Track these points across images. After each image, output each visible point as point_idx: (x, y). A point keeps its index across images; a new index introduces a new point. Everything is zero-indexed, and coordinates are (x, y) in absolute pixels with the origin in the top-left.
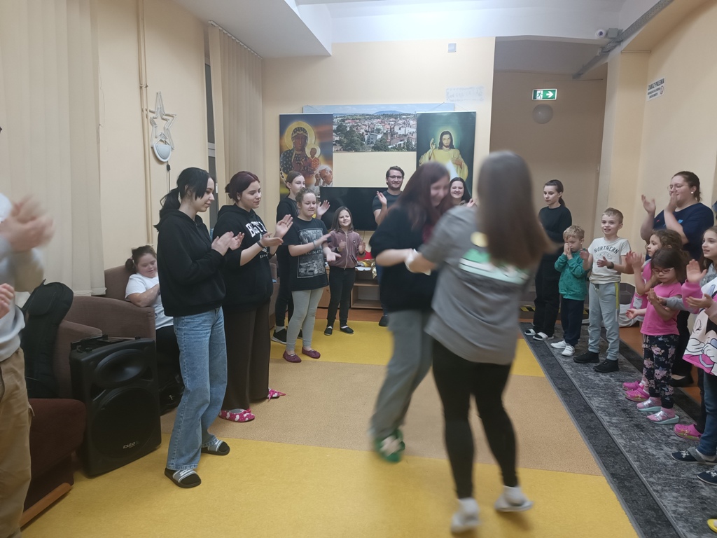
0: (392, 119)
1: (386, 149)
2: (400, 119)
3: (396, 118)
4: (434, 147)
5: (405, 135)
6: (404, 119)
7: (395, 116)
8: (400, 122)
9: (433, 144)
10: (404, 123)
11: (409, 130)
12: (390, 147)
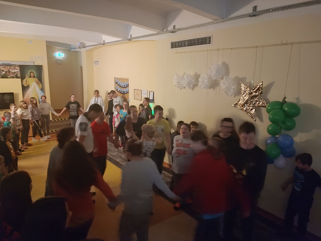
0: (8, 67)
1: (7, 78)
2: (12, 66)
3: (10, 66)
4: (27, 77)
5: (15, 73)
6: (14, 66)
7: (10, 65)
8: (12, 67)
9: (27, 76)
10: (14, 68)
11: (16, 71)
12: (9, 77)
